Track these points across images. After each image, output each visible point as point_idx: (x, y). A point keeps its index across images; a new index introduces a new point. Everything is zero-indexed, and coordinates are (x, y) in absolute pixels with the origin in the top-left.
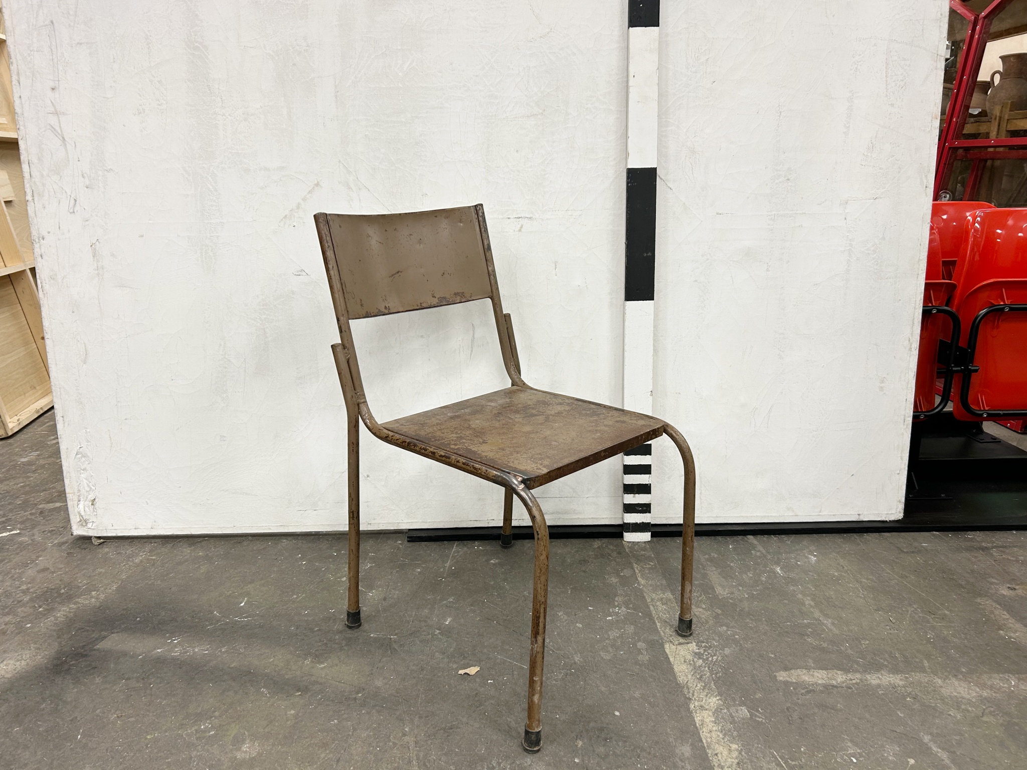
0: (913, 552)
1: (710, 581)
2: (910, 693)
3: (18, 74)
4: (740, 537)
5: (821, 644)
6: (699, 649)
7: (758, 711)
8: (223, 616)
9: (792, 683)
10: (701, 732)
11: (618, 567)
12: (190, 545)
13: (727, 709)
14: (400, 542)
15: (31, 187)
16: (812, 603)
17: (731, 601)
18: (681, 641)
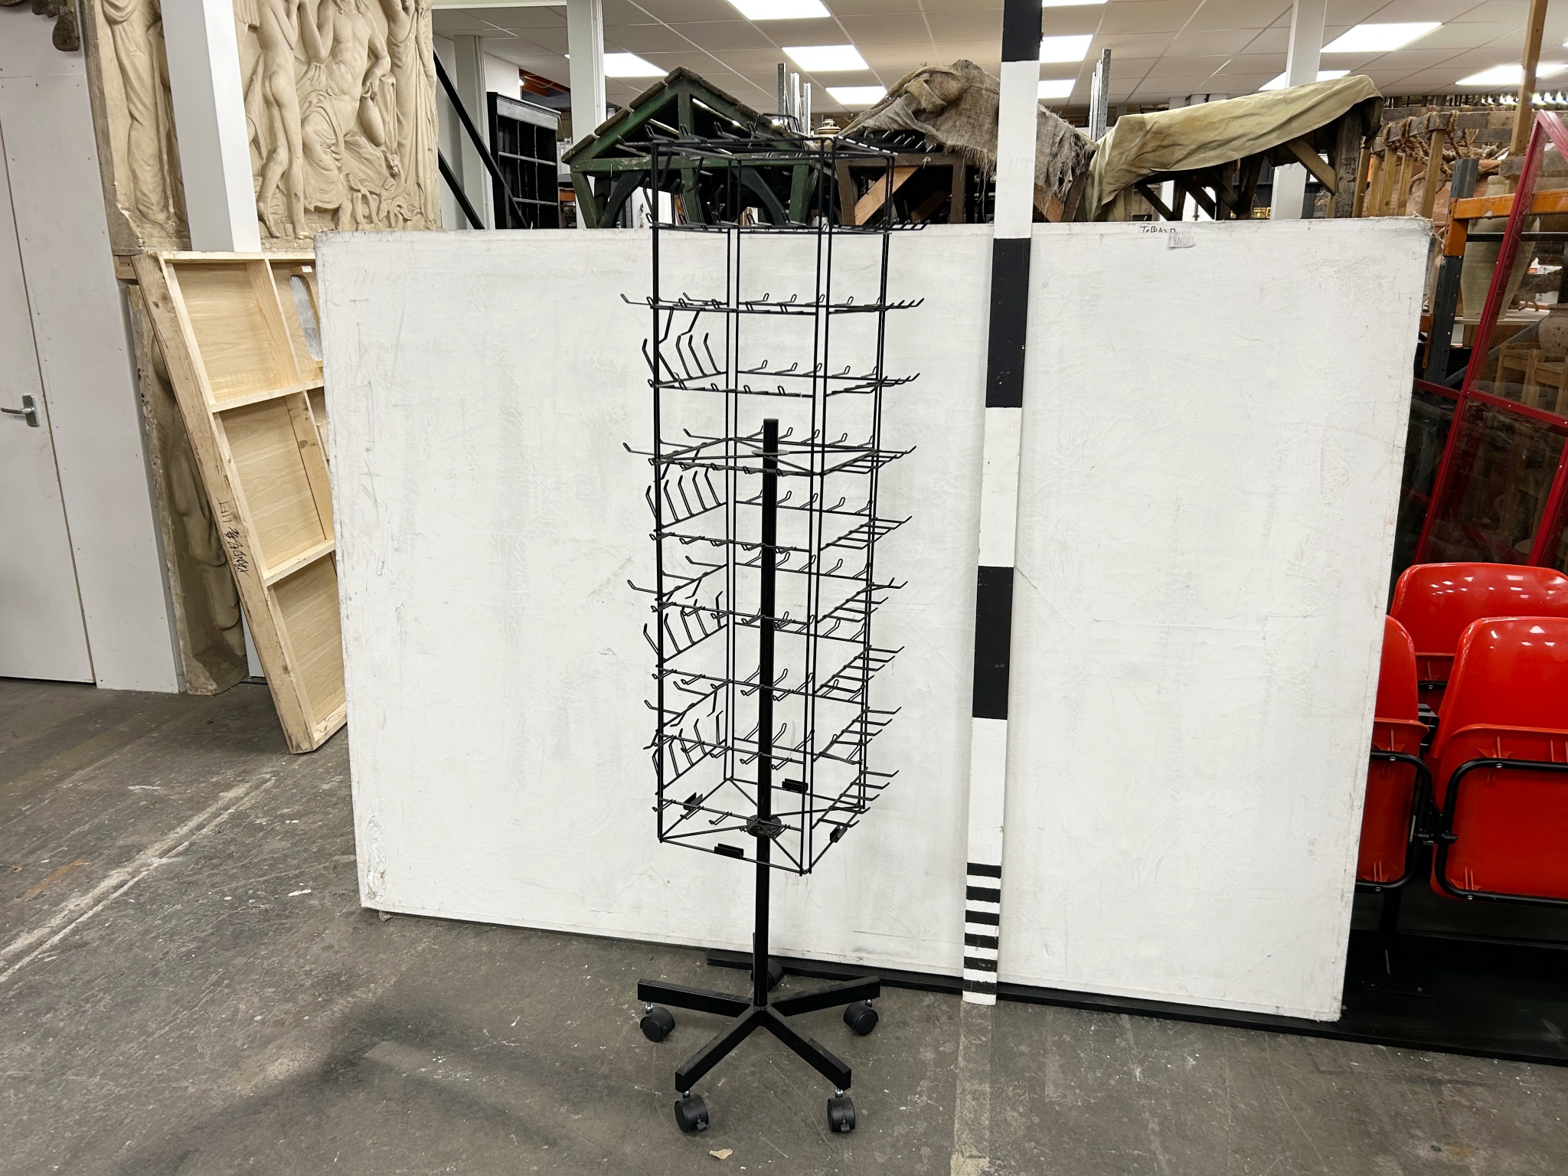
1: (1045, 1076)
6: (990, 1167)
8: (492, 1037)
11: (941, 1038)
12: (475, 935)
14: (699, 963)
15: (342, 547)
17: (1057, 1108)
18: (975, 1152)
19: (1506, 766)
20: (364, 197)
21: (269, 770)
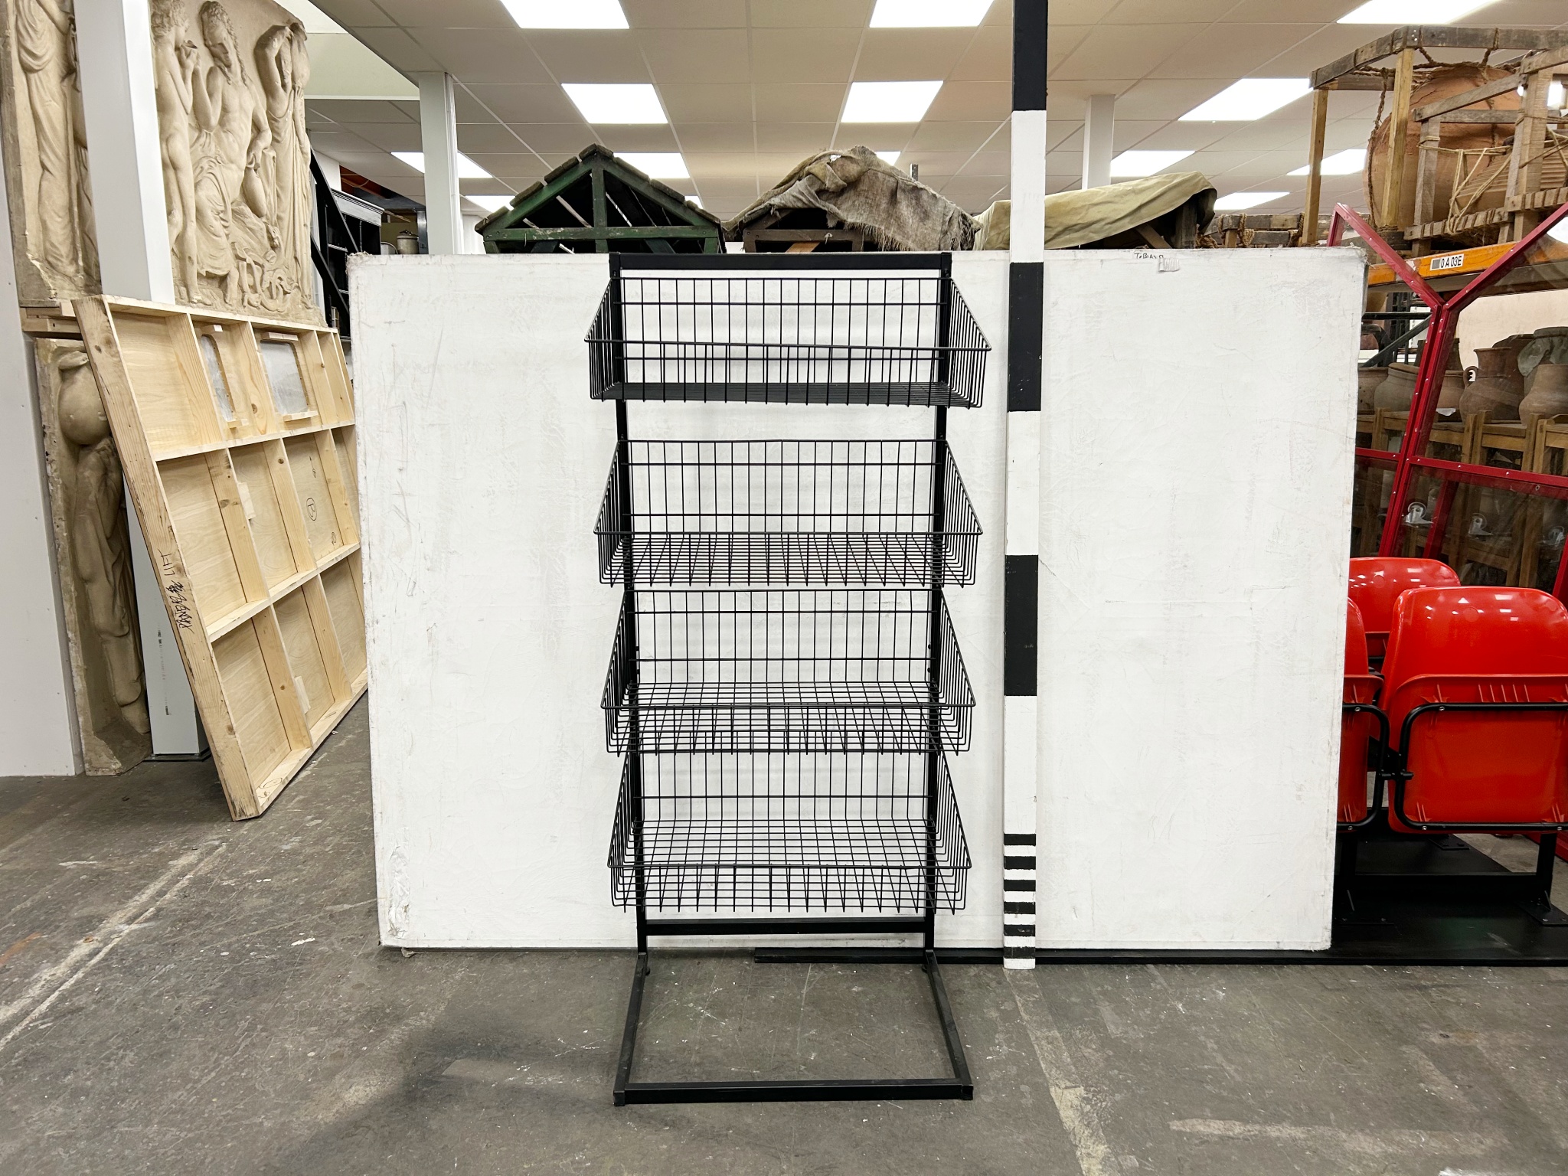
0: (1338, 990)
1: (1102, 1018)
2: (1310, 1147)
3: (365, 454)
4: (1139, 966)
5: (1221, 1093)
6: (1087, 1094)
7: (1148, 1161)
8: (569, 1044)
9: (1186, 1133)
11: (998, 999)
12: (511, 961)
13: (1115, 1157)
14: (747, 963)
15: (369, 569)
16: (1216, 1047)
17: (1124, 1042)
18: (1068, 1084)
19: (1447, 709)
20: (249, 266)
21: (215, 837)
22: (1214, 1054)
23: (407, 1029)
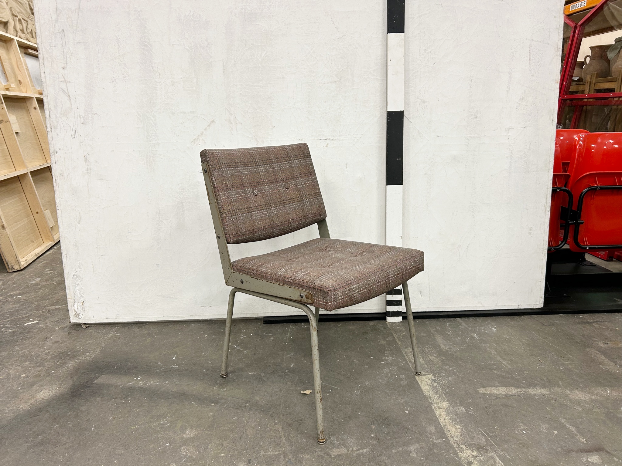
0: (550, 325)
1: (438, 342)
2: (553, 398)
3: (43, 59)
4: (452, 319)
5: (502, 374)
6: (434, 378)
7: (470, 409)
8: (164, 365)
9: (487, 394)
10: (439, 419)
12: (139, 328)
13: (453, 408)
14: (259, 324)
15: (50, 123)
16: (496, 353)
17: (450, 352)
19: (601, 188)
20: (20, 20)
22: (496, 356)
23: (78, 361)
